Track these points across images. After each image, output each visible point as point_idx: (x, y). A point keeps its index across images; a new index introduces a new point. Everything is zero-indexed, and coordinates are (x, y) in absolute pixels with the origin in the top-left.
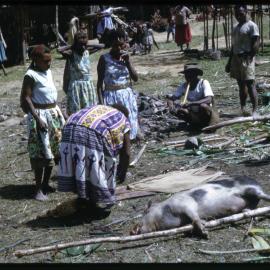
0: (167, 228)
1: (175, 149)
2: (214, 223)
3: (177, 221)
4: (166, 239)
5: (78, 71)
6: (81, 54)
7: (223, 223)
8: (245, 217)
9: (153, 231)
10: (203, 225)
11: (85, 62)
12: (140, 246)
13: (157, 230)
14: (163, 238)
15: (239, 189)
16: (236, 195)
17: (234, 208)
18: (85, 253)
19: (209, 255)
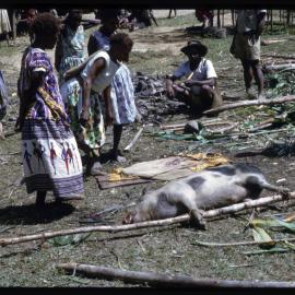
0: (162, 218)
1: (174, 133)
2: (212, 213)
3: (174, 210)
4: (161, 229)
5: (71, 46)
6: (75, 29)
7: (222, 213)
8: (246, 207)
9: (147, 220)
10: (200, 214)
11: (79, 38)
12: (133, 236)
13: (152, 219)
14: (157, 228)
15: (240, 177)
16: (237, 183)
17: (235, 197)
18: (73, 243)
19: (207, 247)
